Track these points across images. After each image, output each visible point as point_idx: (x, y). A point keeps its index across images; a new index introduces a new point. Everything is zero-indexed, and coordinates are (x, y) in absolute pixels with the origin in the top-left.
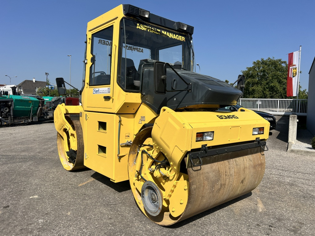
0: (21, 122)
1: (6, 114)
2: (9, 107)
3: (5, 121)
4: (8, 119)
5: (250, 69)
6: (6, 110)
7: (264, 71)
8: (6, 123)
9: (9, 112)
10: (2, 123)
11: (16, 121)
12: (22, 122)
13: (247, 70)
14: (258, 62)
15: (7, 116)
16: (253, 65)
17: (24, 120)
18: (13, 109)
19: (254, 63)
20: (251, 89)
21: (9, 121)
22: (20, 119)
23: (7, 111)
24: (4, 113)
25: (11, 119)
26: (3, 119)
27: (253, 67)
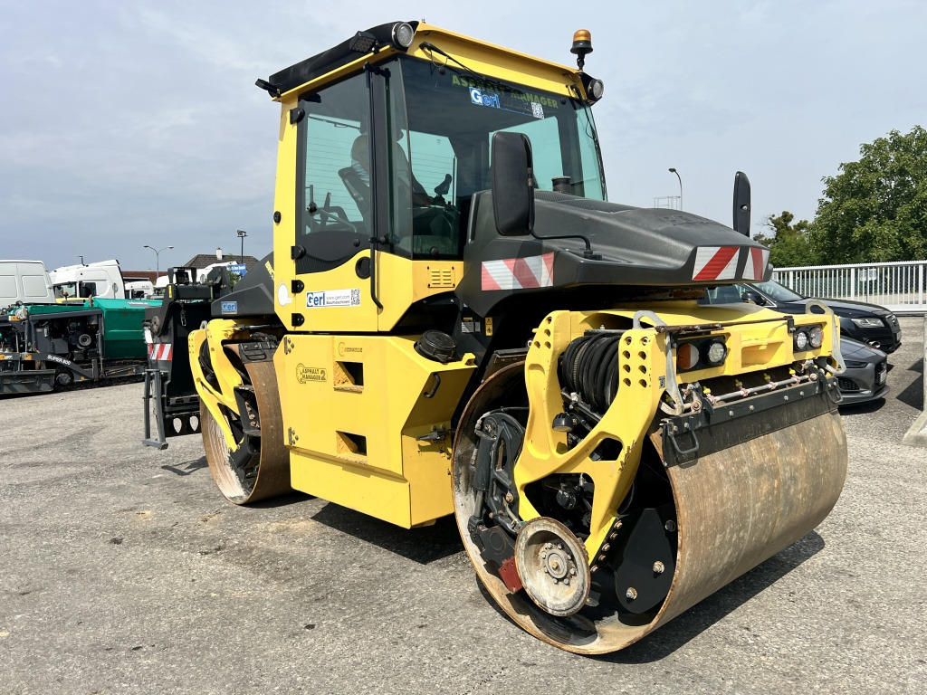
0: (127, 372)
1: (85, 352)
2: (92, 332)
3: (81, 371)
4: (91, 367)
5: (851, 168)
6: (84, 340)
7: (902, 172)
8: (86, 377)
9: (93, 345)
10: (72, 378)
11: (112, 371)
12: (129, 374)
13: (842, 172)
14: (880, 144)
15: (86, 356)
16: (861, 157)
17: (137, 368)
18: (102, 337)
19: (867, 147)
20: (857, 234)
21: (92, 372)
22: (125, 364)
23: (88, 343)
24: (79, 349)
25: (99, 366)
26: (76, 368)
27: (862, 161)
